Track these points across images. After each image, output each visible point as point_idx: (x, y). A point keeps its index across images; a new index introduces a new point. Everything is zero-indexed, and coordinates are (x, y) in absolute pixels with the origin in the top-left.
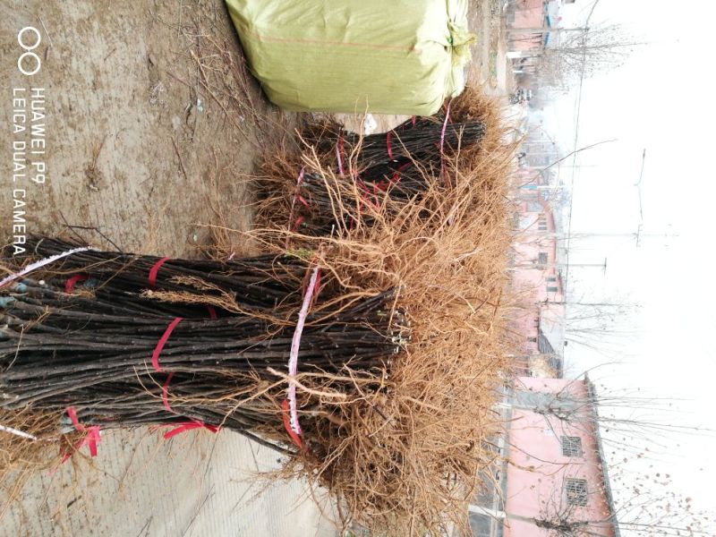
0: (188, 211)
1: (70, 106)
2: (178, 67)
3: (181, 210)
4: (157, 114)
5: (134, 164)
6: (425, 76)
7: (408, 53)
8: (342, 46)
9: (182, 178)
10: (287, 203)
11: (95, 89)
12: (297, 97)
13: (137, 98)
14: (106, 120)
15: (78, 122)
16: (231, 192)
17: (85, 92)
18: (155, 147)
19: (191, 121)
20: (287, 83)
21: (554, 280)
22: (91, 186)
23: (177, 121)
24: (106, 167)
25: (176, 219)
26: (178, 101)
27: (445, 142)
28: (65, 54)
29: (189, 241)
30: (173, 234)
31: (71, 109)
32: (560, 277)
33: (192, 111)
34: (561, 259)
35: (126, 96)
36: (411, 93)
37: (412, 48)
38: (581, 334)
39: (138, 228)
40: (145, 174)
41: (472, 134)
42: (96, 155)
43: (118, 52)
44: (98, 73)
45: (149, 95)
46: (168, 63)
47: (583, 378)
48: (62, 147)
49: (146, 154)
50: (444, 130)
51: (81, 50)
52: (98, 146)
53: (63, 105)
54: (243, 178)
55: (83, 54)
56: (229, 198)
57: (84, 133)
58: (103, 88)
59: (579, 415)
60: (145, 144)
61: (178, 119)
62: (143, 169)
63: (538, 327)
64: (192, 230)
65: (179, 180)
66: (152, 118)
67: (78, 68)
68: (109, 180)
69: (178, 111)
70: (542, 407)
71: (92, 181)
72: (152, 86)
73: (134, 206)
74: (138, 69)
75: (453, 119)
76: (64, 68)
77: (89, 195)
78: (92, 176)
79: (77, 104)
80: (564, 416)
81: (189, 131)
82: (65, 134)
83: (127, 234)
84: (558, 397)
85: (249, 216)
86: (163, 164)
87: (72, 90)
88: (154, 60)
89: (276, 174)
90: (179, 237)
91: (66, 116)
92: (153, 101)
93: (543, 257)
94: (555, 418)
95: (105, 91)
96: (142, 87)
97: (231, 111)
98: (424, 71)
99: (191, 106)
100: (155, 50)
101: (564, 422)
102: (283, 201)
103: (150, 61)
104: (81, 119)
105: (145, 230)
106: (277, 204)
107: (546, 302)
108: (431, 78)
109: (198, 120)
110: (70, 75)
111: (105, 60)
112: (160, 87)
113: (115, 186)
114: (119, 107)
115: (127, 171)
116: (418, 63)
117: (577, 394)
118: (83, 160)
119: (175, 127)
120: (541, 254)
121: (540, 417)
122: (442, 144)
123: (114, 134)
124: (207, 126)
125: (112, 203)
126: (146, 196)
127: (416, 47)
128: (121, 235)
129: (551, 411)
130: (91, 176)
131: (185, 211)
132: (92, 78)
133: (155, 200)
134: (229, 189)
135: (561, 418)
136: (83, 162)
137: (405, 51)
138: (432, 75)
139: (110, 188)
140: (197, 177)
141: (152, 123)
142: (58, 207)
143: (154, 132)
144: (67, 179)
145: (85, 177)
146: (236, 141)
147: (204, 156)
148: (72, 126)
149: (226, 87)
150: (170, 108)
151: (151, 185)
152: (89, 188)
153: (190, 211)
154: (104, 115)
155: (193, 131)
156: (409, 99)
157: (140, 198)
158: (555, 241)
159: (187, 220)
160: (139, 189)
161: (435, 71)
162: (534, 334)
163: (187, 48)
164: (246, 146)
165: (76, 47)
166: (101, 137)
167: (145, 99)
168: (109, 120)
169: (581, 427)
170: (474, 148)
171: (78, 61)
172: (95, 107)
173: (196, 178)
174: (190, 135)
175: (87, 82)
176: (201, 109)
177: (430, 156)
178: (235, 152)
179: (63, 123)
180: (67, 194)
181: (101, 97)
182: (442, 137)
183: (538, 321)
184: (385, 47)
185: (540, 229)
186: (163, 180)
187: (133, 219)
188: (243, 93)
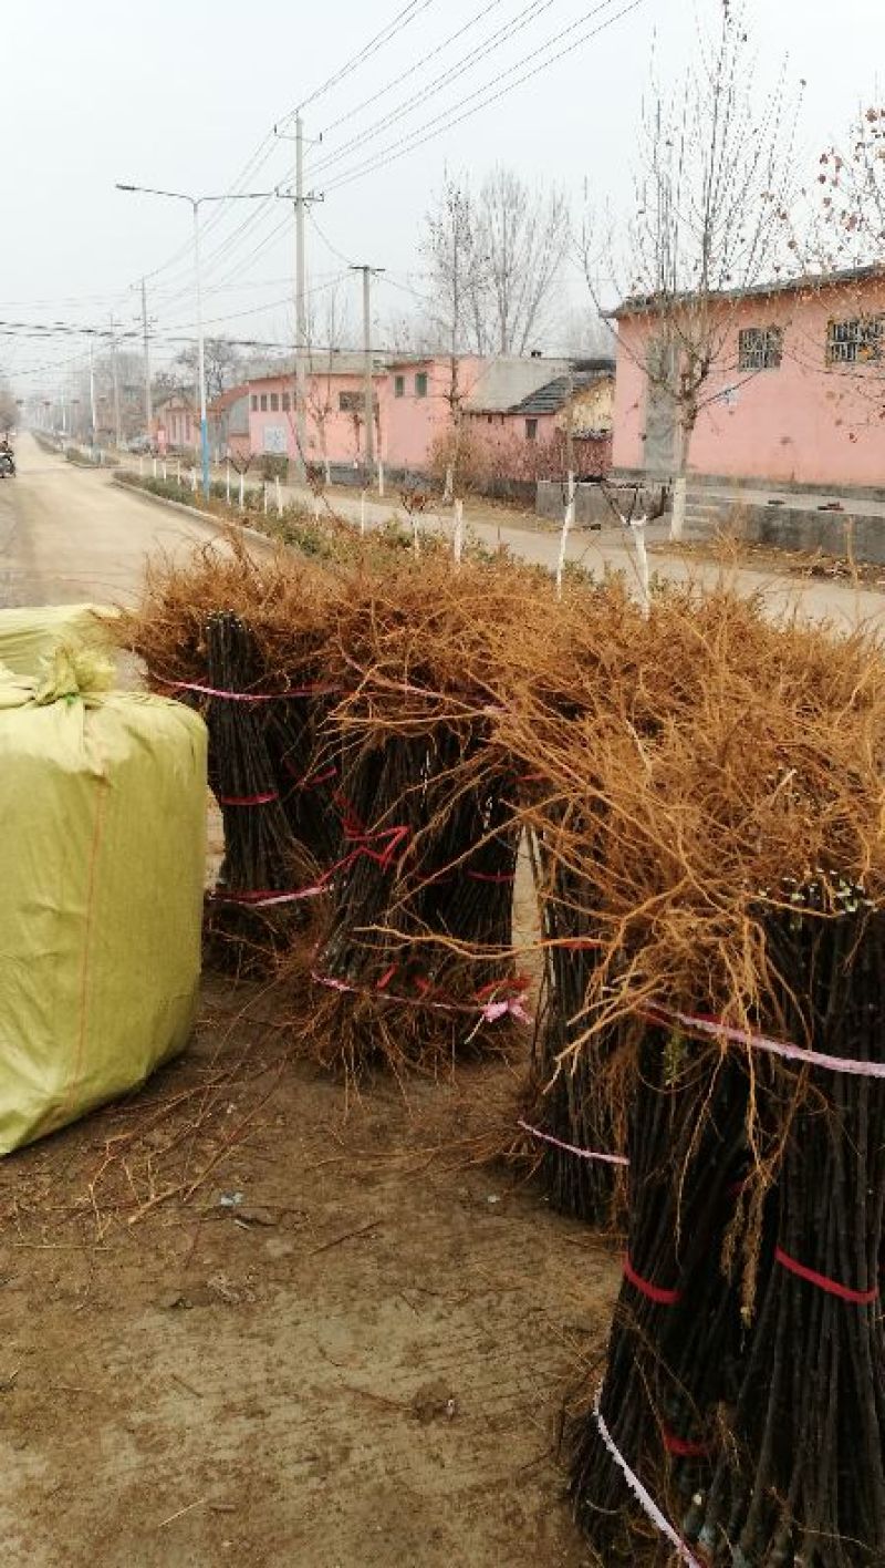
0: (444, 1215)
1: (308, 1459)
2: (169, 1247)
3: (446, 1231)
4: (272, 1286)
5: (383, 1328)
6: (149, 750)
7: (109, 786)
8: (94, 918)
9: (382, 1230)
10: (392, 1011)
11: (262, 1414)
12: (181, 997)
13: (255, 1328)
14: (314, 1388)
15: (335, 1442)
16: (384, 1128)
17: (272, 1432)
18: (337, 1288)
19: (269, 1218)
20: (157, 1021)
21: (400, 381)
22: (451, 1411)
23: (276, 1247)
24: (404, 1385)
25: (468, 1240)
26: (236, 1245)
27: (248, 692)
28: (212, 1473)
29: (502, 1211)
30: (496, 1243)
31: (314, 1458)
32: (394, 367)
33: (249, 1216)
34: (355, 364)
35: (256, 1351)
36: (178, 774)
37: (101, 780)
38: (510, 319)
39: (501, 1315)
40: (396, 1306)
41: (234, 640)
42: (387, 1406)
43: (177, 1372)
44: (230, 1408)
45: (242, 1304)
46: (166, 1267)
47: (614, 323)
48: (390, 1472)
49: (357, 1306)
50: (223, 694)
51: (195, 1443)
52: (368, 1402)
53: (312, 1473)
54: (354, 1102)
55: (201, 1440)
56: (397, 1131)
57: (352, 1430)
58: (256, 1397)
59: (696, 335)
60: (338, 1309)
61: (270, 1243)
62: (387, 1309)
63: (502, 415)
64: (481, 1206)
65: (389, 1236)
66: (283, 1296)
67: (230, 1447)
68: (427, 1378)
69: (256, 1246)
70: (680, 413)
71: (440, 1411)
72: (219, 1298)
73: (462, 1325)
74: (197, 1329)
75: (199, 675)
76: (239, 1476)
77: (466, 1414)
78: (427, 1409)
79: (300, 1447)
80: (698, 365)
81: (287, 1219)
82: (364, 1466)
83: (520, 1337)
84: (658, 378)
85: (420, 1085)
86: (369, 1270)
87: (277, 1457)
88: (173, 1298)
89: (335, 1036)
90: (499, 1233)
91: (328, 1467)
92: (251, 1298)
93: (349, 402)
94: (704, 387)
95: (261, 1390)
96: (230, 1321)
97: (222, 1132)
98: (140, 751)
99: (239, 1217)
100: (151, 1296)
101: (711, 367)
102: (388, 1020)
103: (175, 1306)
104: (327, 1438)
105: (503, 1303)
106: (394, 1032)
107: (453, 399)
108: (153, 737)
109: (263, 1203)
110: (250, 1463)
111: (199, 1396)
112: (220, 1281)
113: (436, 1365)
114: (281, 1363)
115: (402, 1343)
116: (127, 765)
117: (651, 339)
118: (403, 1432)
119: (288, 1248)
120: (344, 406)
121: (702, 420)
122: (251, 698)
123: (336, 1371)
124: (266, 1182)
125: (469, 1370)
126: (438, 1302)
127: (98, 771)
128: (526, 1349)
129: (688, 395)
130: (430, 1412)
131: (447, 1222)
132: (242, 1419)
133: (442, 1282)
134: (379, 1132)
135: (704, 373)
136: (408, 1432)
137: (104, 792)
138: (146, 735)
139: (444, 1374)
140: (374, 1199)
141: (293, 1295)
142: (506, 1475)
143: (309, 1291)
144: (448, 1458)
145: (433, 1424)
146: (279, 1121)
147: (325, 1186)
148: (345, 1453)
149: (178, 1145)
150: (254, 1259)
151: (414, 1293)
152: (453, 1416)
153: (443, 1210)
154: (305, 1391)
155: (285, 1212)
156: (186, 775)
157: (445, 1313)
158: (316, 377)
159: (461, 1217)
160: (428, 1316)
161: (140, 729)
162: (520, 425)
163: (125, 1230)
164: (282, 1097)
165: (192, 1453)
166: (349, 1396)
167: (250, 1311)
168: (313, 1382)
169: (721, 331)
170: (261, 636)
171: (217, 1449)
172: (295, 1412)
173: (378, 1202)
174: (297, 1217)
175: (253, 1430)
176: (238, 1197)
177: (275, 720)
178: (301, 1122)
179: (344, 1472)
180: (476, 1459)
181: (273, 1400)
182: (237, 696)
183: (489, 415)
184: (97, 834)
185: (286, 408)
186: (398, 1269)
187: (488, 1326)
188: (179, 1108)
